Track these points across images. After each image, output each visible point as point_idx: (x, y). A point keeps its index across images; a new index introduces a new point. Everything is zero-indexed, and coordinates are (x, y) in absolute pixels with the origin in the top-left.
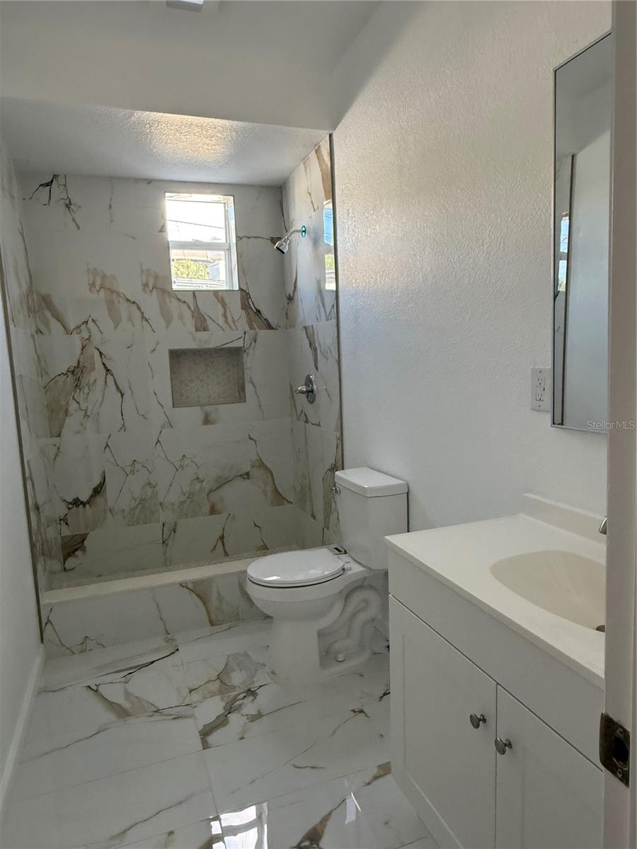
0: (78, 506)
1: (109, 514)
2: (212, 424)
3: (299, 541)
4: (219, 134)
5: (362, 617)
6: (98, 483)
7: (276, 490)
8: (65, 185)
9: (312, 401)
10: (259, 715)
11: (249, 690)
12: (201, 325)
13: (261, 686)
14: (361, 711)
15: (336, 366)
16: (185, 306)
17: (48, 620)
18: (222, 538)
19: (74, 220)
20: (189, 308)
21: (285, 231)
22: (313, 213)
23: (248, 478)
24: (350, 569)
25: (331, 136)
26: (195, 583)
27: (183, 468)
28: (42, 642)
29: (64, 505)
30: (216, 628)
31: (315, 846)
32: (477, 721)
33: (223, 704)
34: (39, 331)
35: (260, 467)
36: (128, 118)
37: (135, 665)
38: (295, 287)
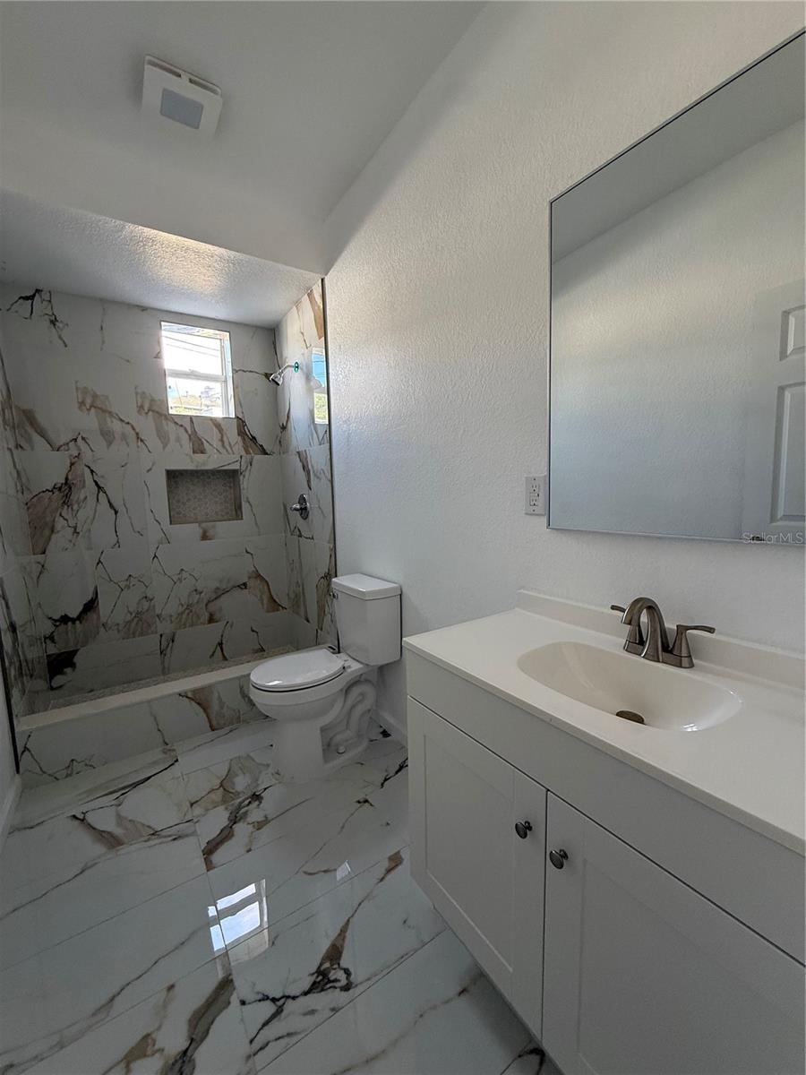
0: (66, 623)
1: (102, 629)
2: (210, 539)
3: (294, 643)
4: (216, 265)
5: (360, 709)
6: (90, 598)
7: (272, 597)
8: (50, 301)
9: (305, 518)
10: (266, 821)
11: (254, 794)
12: (199, 448)
13: (265, 789)
14: (366, 801)
15: (330, 485)
16: (182, 430)
17: (25, 747)
18: (220, 644)
19: (60, 337)
20: (187, 431)
21: (277, 368)
22: (306, 351)
23: (246, 588)
24: (349, 667)
25: (322, 280)
26: (195, 691)
27: (181, 582)
28: (18, 771)
29: (50, 623)
30: (217, 733)
31: (335, 966)
32: (524, 830)
33: (227, 815)
34: (18, 446)
35: (256, 578)
36: (119, 231)
37: (131, 783)
38: (288, 417)
